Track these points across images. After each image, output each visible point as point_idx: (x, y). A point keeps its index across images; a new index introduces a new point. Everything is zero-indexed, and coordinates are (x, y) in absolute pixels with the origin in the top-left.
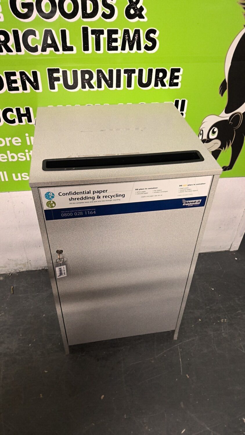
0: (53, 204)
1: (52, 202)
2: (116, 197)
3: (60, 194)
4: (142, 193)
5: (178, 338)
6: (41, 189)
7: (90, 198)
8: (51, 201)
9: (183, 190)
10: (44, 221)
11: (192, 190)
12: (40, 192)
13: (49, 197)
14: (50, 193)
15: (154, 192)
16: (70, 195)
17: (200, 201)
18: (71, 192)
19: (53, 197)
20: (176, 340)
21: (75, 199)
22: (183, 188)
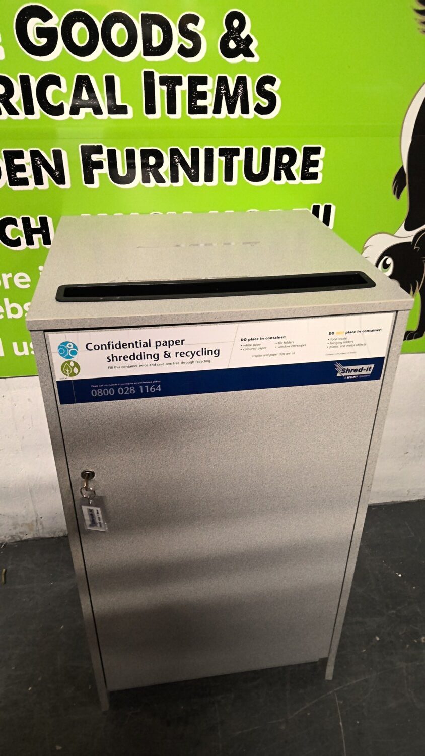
0: (75, 368)
1: (72, 364)
2: (203, 355)
3: (89, 346)
4: (255, 347)
5: (334, 677)
6: (49, 335)
7: (149, 356)
8: (70, 361)
9: (337, 343)
10: (55, 406)
11: (355, 343)
12: (49, 342)
13: (66, 352)
14: (69, 344)
15: (278, 345)
16: (109, 348)
17: (371, 368)
18: (111, 343)
19: (74, 353)
20: (331, 681)
21: (120, 357)
22: (336, 339)
